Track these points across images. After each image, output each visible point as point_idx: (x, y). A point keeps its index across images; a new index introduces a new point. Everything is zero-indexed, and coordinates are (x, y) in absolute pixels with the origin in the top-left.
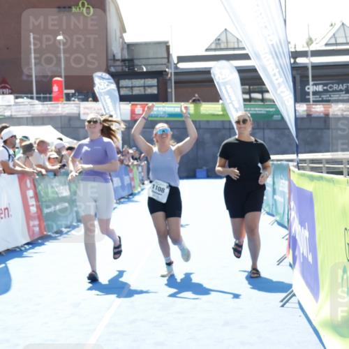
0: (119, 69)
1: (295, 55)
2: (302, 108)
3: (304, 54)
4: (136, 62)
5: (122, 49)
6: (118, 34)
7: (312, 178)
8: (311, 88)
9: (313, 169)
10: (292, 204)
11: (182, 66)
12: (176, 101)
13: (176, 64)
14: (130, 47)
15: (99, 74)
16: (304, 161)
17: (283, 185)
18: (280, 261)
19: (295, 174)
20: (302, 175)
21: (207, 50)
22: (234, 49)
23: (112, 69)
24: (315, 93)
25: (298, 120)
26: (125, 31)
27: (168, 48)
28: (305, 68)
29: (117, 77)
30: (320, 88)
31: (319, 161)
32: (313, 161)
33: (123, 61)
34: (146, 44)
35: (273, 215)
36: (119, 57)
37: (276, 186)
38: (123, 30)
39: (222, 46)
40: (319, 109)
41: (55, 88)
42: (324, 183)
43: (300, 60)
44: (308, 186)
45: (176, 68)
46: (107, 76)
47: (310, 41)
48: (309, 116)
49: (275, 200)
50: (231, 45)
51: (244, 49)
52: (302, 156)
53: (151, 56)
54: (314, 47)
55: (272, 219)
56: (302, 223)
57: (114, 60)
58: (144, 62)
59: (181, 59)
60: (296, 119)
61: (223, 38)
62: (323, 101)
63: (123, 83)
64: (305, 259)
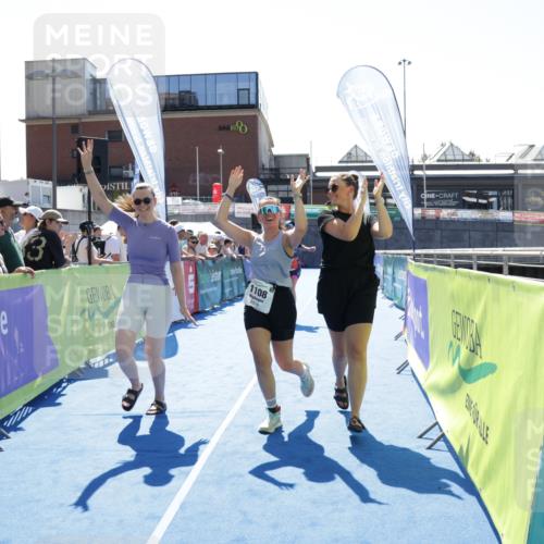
0: (267, 176)
1: (414, 168)
2: (418, 211)
3: (420, 167)
4: (282, 171)
5: (270, 160)
6: (267, 148)
7: (426, 269)
8: (425, 196)
9: (426, 262)
10: (409, 290)
11: (319, 174)
12: (314, 203)
13: (314, 174)
14: (277, 158)
15: (252, 180)
16: (419, 255)
17: (401, 275)
18: (397, 337)
19: (412, 266)
20: (419, 266)
21: (340, 162)
22: (363, 162)
23: (262, 177)
24: (428, 200)
25: (415, 221)
26: (273, 146)
27: (308, 160)
28: (420, 179)
29: (266, 183)
30: (432, 196)
31: (431, 256)
32: (426, 255)
33: (271, 169)
34: (290, 156)
35: (391, 299)
36: (267, 166)
37: (396, 276)
38: (271, 144)
39: (354, 159)
40: (431, 213)
41: (215, 192)
42: (437, 273)
43: (417, 173)
44: (423, 275)
45: (314, 176)
46: (259, 182)
47: (425, 157)
48: (423, 218)
49: (395, 288)
50: (360, 159)
51: (371, 162)
52: (418, 251)
53: (294, 166)
54: (428, 162)
55: (391, 302)
56: (417, 306)
57: (263, 169)
58: (288, 171)
59: (319, 169)
60: (413, 220)
61: (353, 153)
62: (435, 207)
63: (271, 187)
64: (419, 335)
